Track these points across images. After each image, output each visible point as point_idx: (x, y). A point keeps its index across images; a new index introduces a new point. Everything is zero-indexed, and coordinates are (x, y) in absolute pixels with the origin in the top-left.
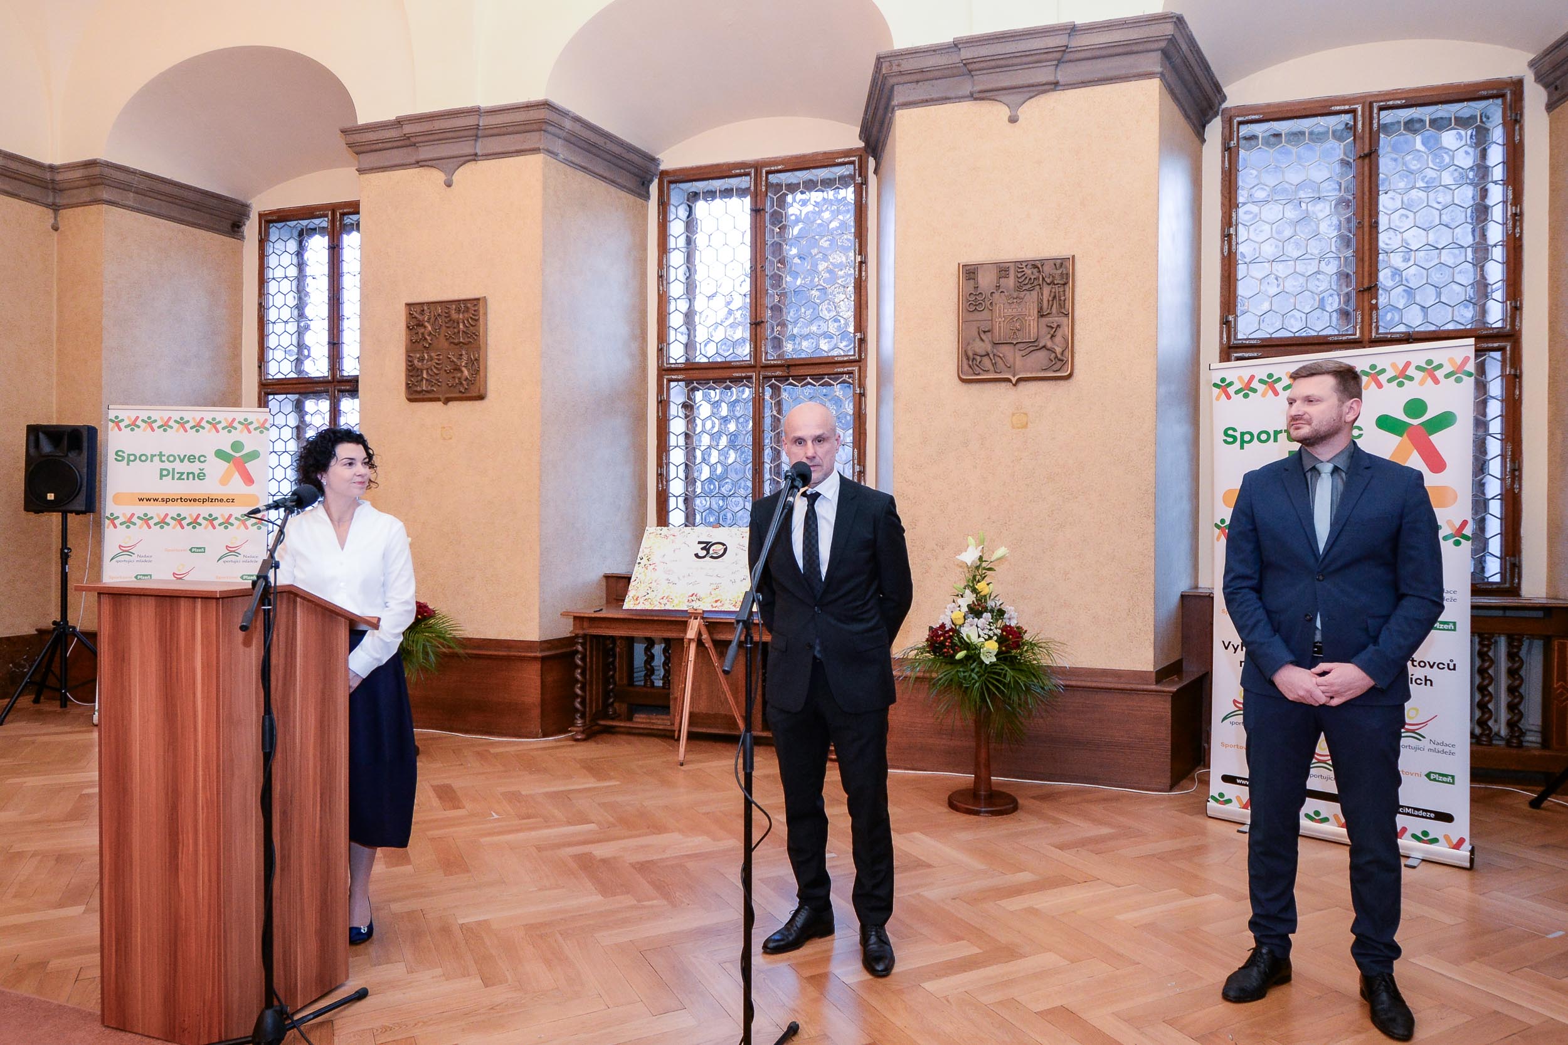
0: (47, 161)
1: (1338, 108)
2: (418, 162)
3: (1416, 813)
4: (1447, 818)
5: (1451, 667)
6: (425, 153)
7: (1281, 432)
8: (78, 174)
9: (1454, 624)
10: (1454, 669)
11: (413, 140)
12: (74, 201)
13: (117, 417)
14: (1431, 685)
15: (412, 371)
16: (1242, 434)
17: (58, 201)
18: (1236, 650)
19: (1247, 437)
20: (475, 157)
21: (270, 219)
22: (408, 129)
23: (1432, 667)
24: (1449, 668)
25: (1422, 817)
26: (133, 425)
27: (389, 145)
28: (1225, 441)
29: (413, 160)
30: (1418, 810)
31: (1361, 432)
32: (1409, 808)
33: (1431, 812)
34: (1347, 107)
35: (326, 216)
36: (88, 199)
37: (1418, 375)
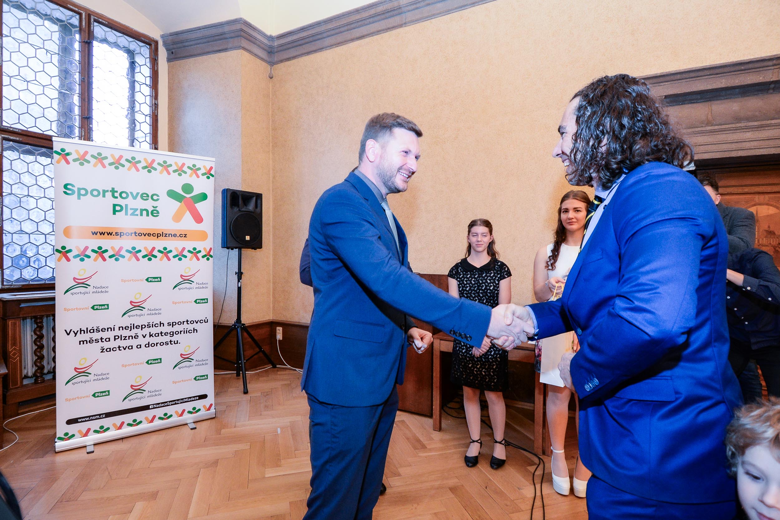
1: (71, 7)
3: (190, 400)
4: (204, 397)
5: (206, 321)
7: (107, 191)
9: (207, 299)
10: (207, 322)
14: (197, 332)
16: (79, 189)
18: (76, 334)
19: (83, 192)
23: (197, 323)
24: (205, 322)
25: (193, 401)
28: (65, 193)
30: (190, 398)
31: (158, 198)
32: (186, 398)
33: (196, 396)
34: (77, 9)
37: (189, 172)
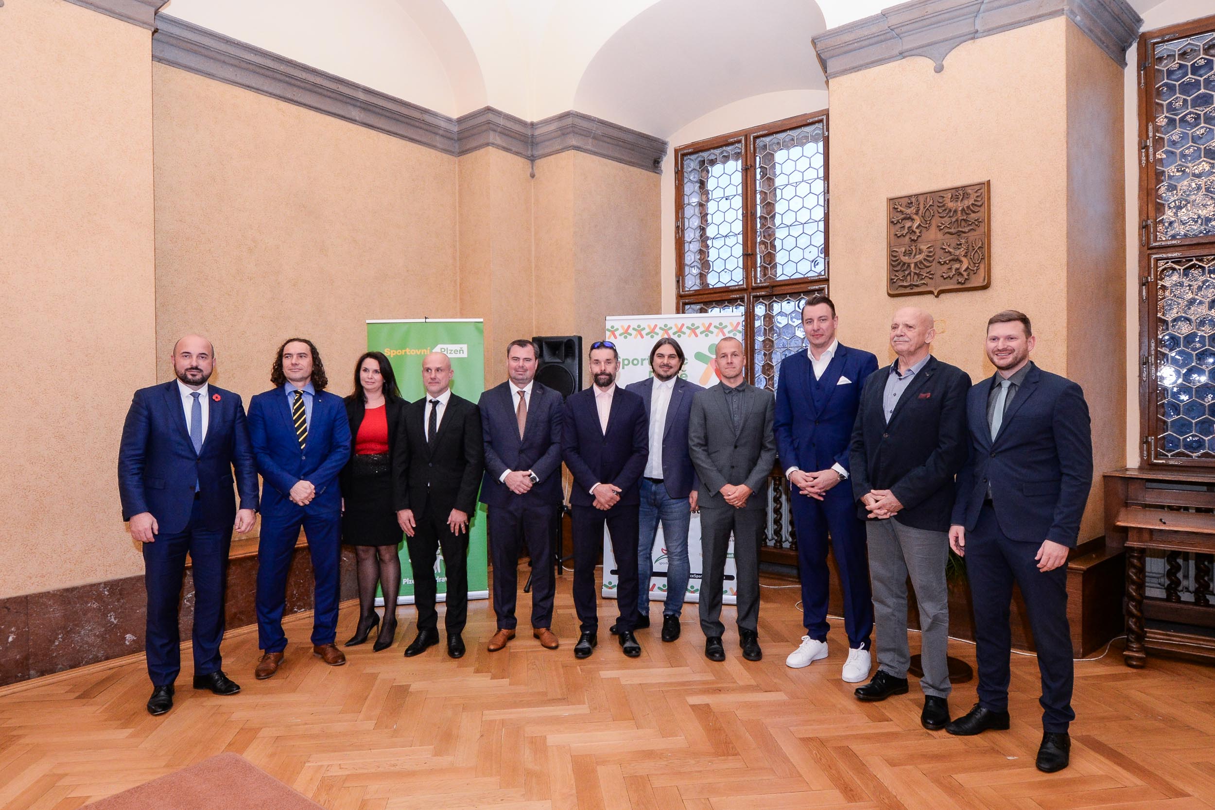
0: (529, 120)
2: (901, 54)
6: (908, 43)
8: (553, 127)
11: (898, 31)
12: (547, 151)
13: (612, 327)
15: (896, 265)
17: (536, 153)
20: (974, 35)
21: (682, 154)
22: (894, 20)
26: (626, 333)
27: (866, 43)
29: (896, 52)
35: (739, 142)
36: (561, 147)
